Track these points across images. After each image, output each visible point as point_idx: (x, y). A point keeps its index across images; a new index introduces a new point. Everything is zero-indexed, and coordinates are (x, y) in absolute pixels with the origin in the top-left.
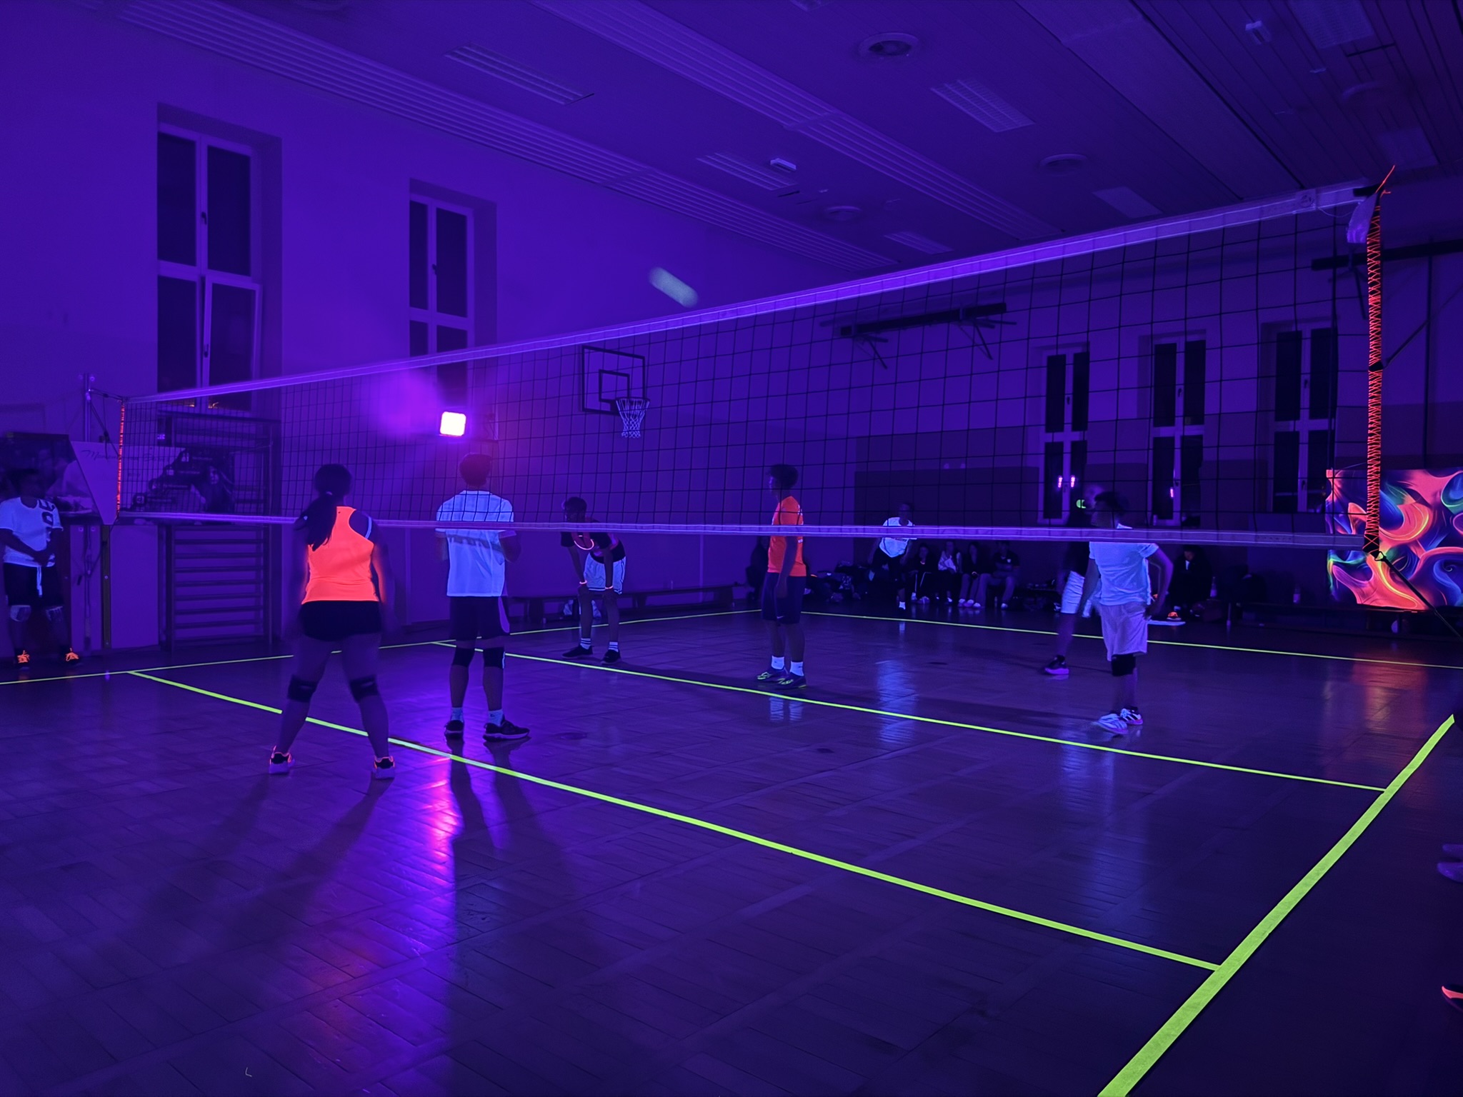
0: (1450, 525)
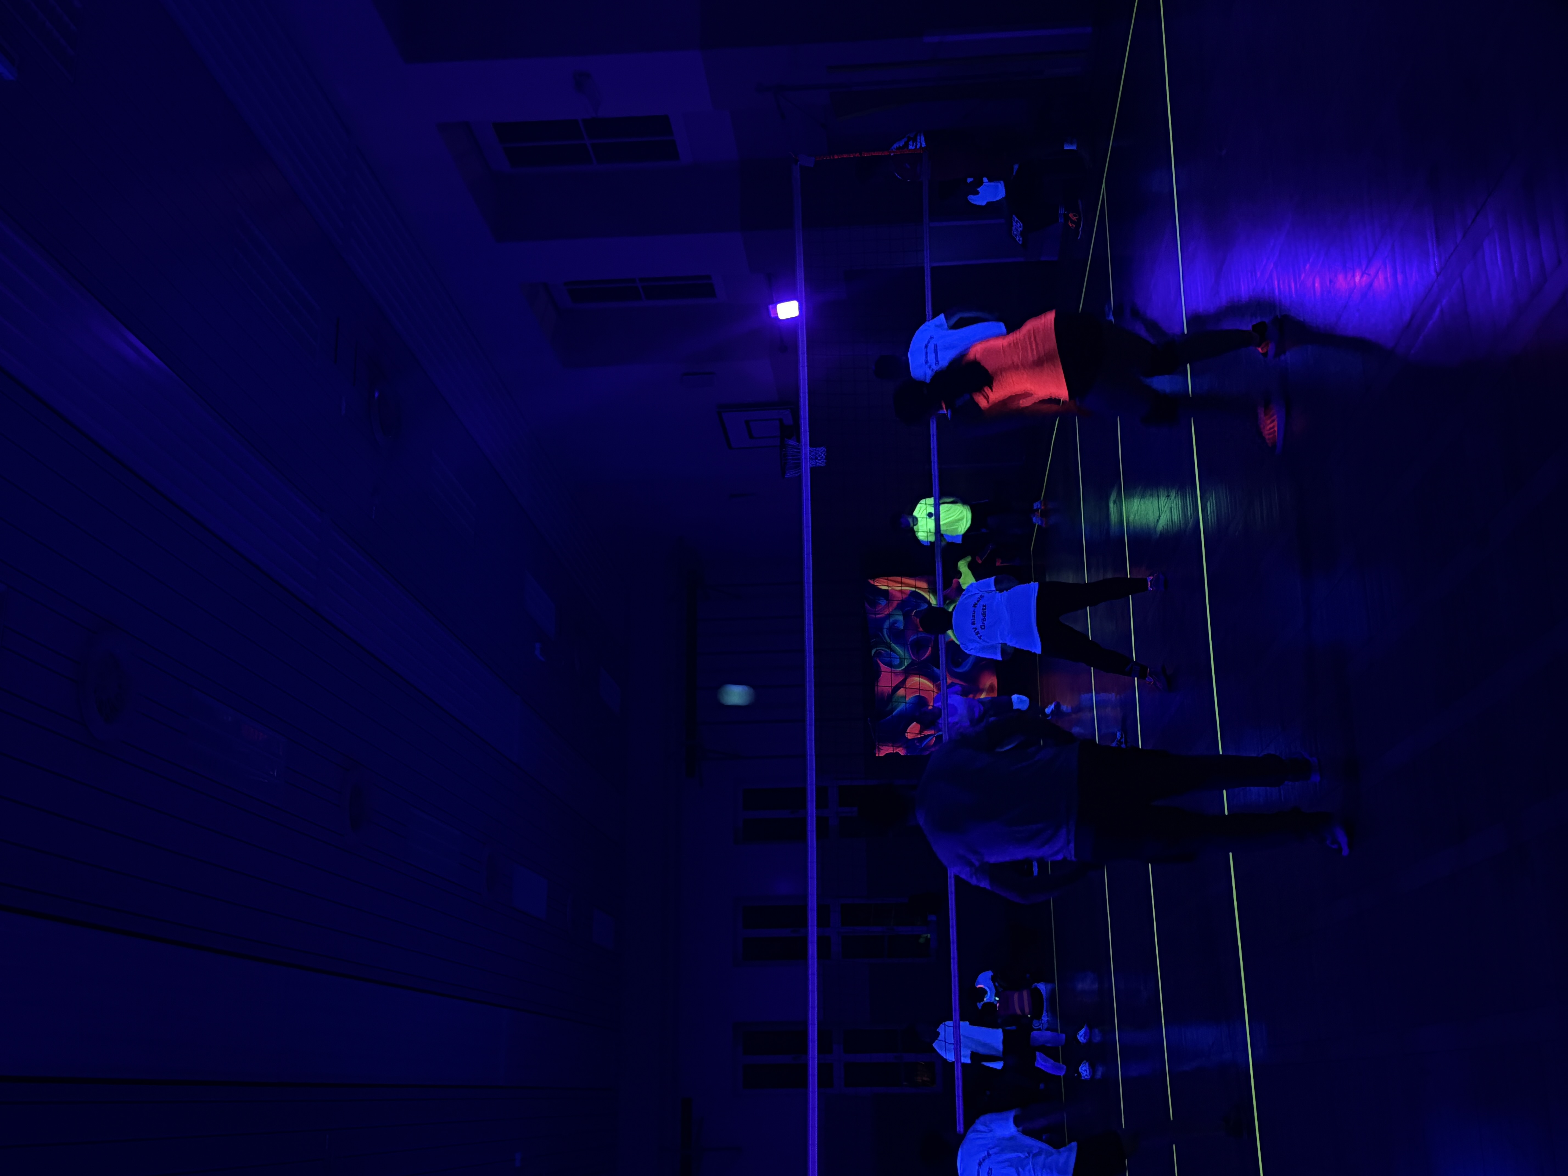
0: (922, 662)
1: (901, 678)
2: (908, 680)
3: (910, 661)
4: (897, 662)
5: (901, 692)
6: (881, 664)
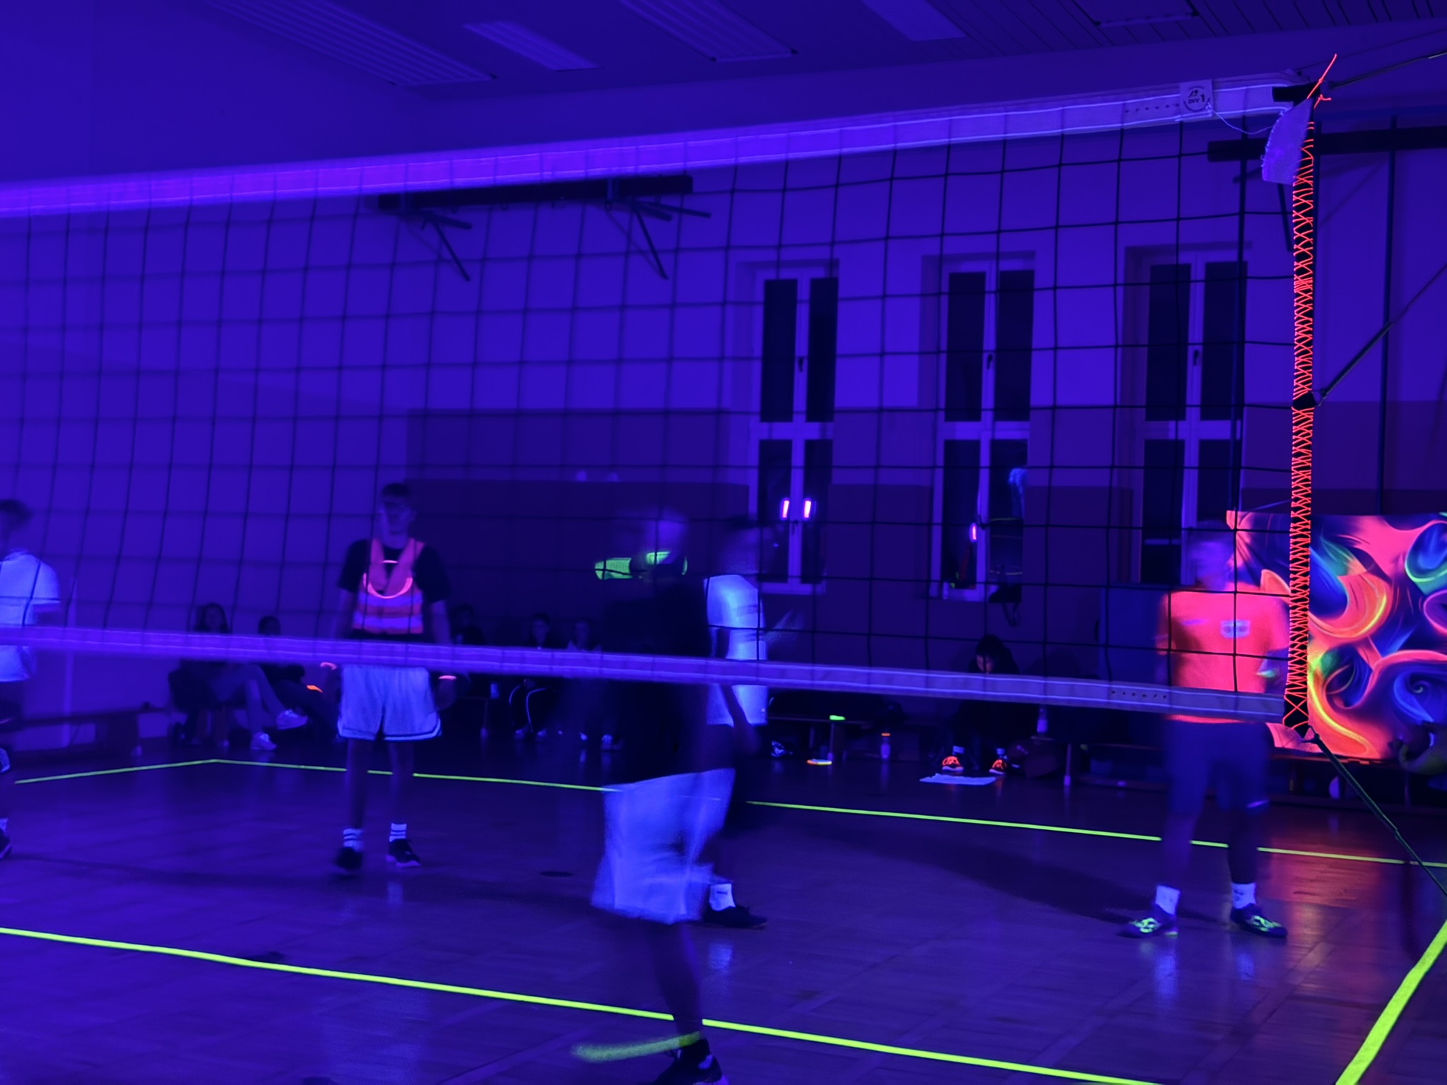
0: (1419, 614)
1: (1387, 569)
2: (1383, 583)
3: (1425, 590)
4: (1422, 562)
5: (1357, 567)
6: (1418, 531)
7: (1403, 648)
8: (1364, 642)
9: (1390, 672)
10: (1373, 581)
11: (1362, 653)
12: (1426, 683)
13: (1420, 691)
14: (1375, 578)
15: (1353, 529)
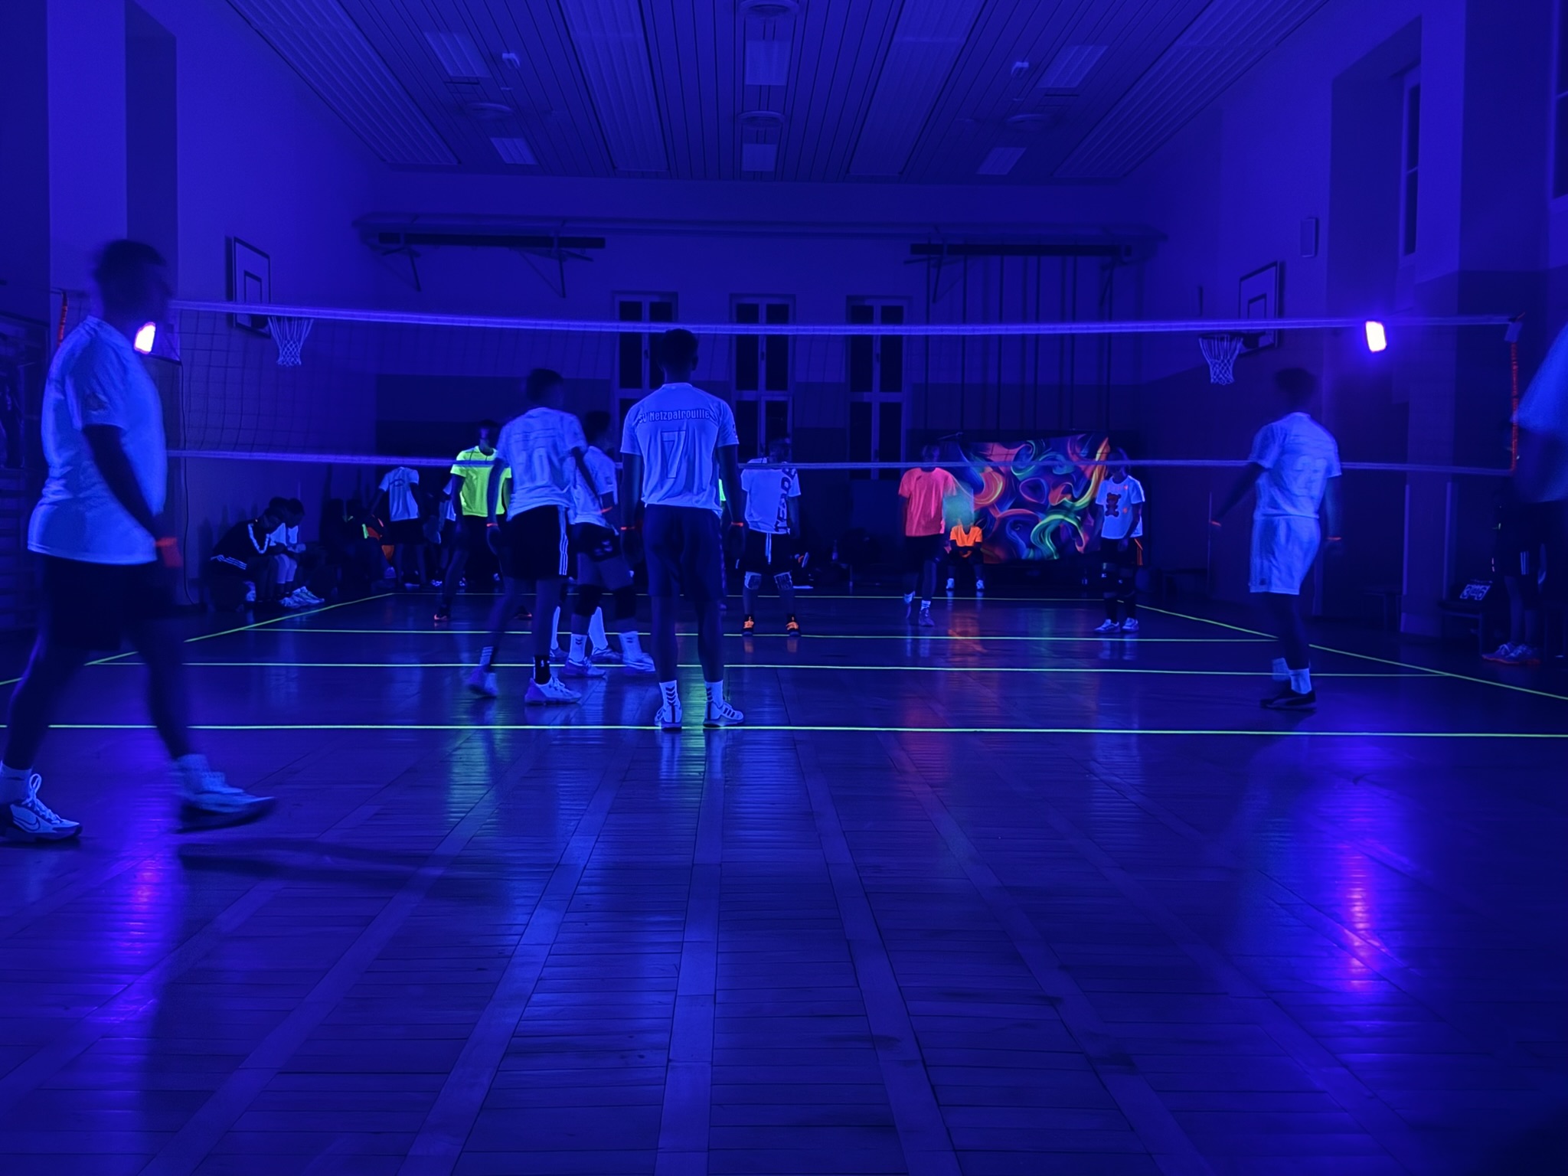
0: (1017, 491)
1: (1002, 469)
2: (1000, 477)
3: (1020, 479)
4: (1019, 465)
5: (988, 468)
6: (1017, 450)
7: (1010, 508)
8: (992, 505)
9: (1004, 520)
10: (996, 475)
11: (992, 512)
12: (1020, 525)
13: (1018, 529)
14: (997, 474)
15: (987, 449)
